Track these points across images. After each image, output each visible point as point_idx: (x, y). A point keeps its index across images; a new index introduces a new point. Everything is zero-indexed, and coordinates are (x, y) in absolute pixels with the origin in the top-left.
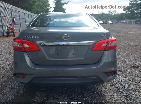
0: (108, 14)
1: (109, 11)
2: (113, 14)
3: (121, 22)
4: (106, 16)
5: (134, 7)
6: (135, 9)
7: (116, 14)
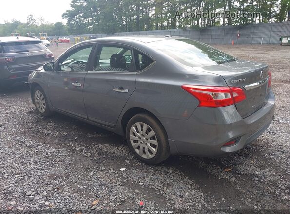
0: (28, 23)
1: (29, 17)
2: (38, 23)
3: (63, 41)
4: (25, 28)
5: (81, 13)
6: (82, 17)
7: (45, 24)
